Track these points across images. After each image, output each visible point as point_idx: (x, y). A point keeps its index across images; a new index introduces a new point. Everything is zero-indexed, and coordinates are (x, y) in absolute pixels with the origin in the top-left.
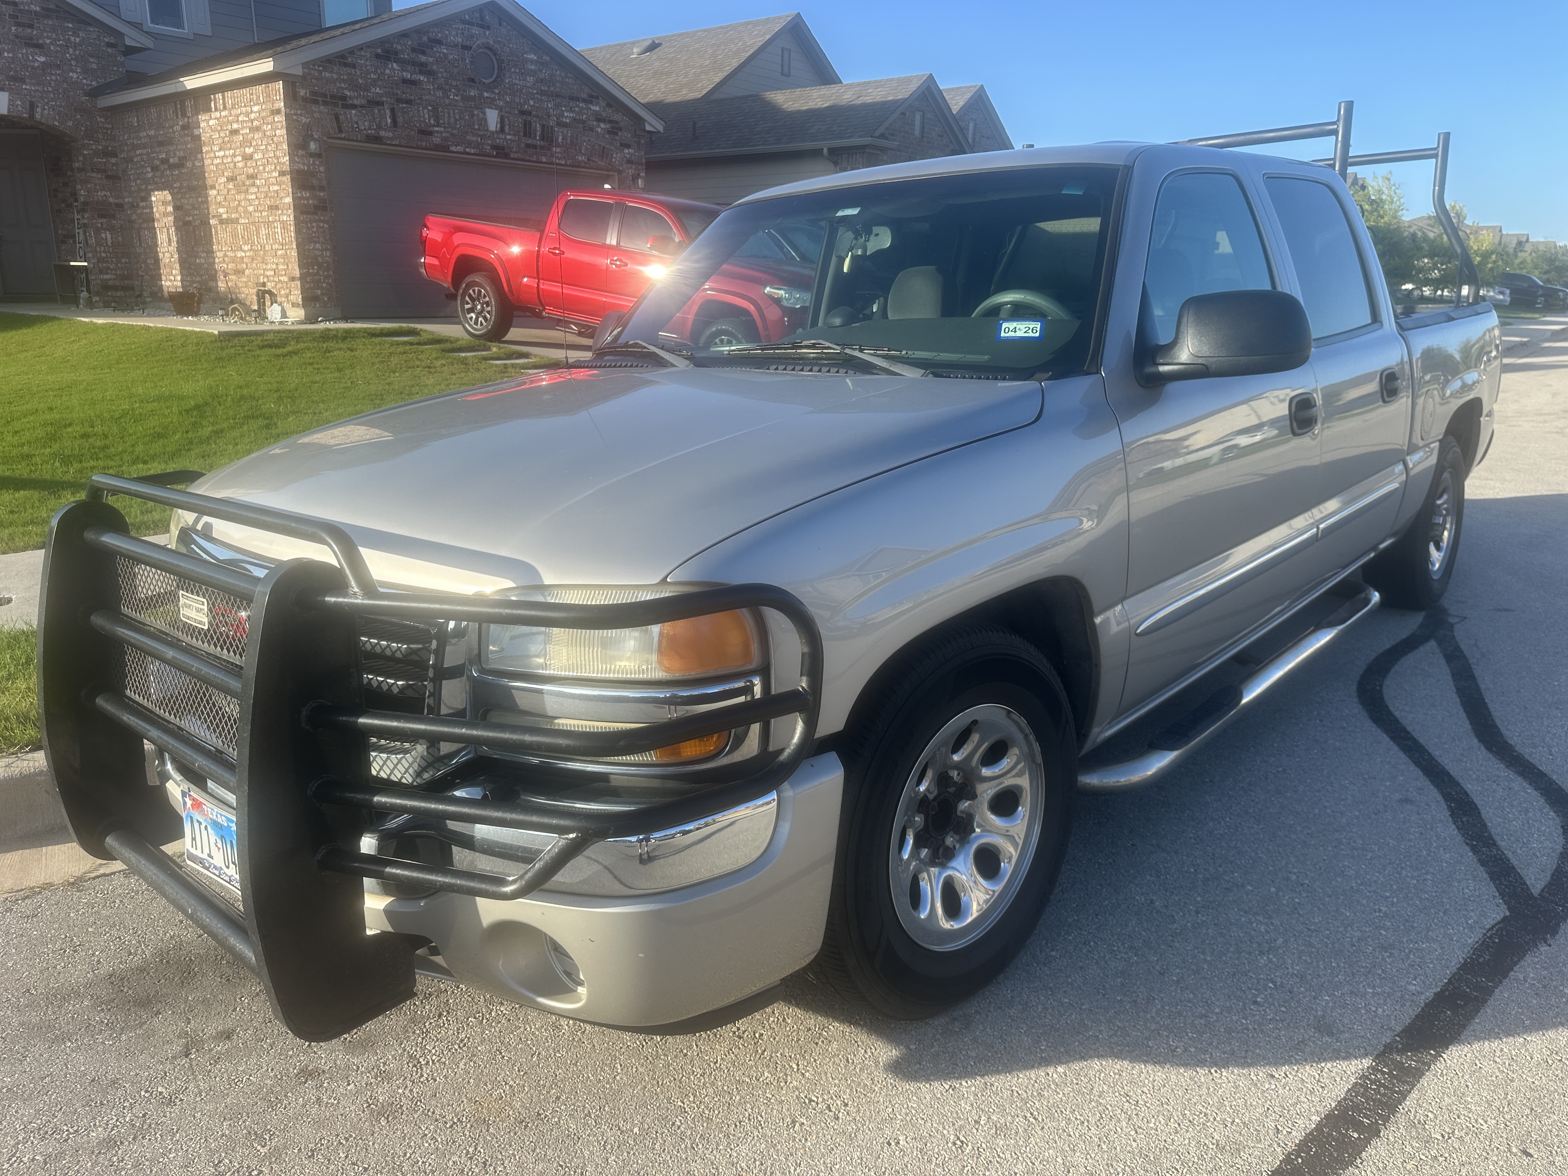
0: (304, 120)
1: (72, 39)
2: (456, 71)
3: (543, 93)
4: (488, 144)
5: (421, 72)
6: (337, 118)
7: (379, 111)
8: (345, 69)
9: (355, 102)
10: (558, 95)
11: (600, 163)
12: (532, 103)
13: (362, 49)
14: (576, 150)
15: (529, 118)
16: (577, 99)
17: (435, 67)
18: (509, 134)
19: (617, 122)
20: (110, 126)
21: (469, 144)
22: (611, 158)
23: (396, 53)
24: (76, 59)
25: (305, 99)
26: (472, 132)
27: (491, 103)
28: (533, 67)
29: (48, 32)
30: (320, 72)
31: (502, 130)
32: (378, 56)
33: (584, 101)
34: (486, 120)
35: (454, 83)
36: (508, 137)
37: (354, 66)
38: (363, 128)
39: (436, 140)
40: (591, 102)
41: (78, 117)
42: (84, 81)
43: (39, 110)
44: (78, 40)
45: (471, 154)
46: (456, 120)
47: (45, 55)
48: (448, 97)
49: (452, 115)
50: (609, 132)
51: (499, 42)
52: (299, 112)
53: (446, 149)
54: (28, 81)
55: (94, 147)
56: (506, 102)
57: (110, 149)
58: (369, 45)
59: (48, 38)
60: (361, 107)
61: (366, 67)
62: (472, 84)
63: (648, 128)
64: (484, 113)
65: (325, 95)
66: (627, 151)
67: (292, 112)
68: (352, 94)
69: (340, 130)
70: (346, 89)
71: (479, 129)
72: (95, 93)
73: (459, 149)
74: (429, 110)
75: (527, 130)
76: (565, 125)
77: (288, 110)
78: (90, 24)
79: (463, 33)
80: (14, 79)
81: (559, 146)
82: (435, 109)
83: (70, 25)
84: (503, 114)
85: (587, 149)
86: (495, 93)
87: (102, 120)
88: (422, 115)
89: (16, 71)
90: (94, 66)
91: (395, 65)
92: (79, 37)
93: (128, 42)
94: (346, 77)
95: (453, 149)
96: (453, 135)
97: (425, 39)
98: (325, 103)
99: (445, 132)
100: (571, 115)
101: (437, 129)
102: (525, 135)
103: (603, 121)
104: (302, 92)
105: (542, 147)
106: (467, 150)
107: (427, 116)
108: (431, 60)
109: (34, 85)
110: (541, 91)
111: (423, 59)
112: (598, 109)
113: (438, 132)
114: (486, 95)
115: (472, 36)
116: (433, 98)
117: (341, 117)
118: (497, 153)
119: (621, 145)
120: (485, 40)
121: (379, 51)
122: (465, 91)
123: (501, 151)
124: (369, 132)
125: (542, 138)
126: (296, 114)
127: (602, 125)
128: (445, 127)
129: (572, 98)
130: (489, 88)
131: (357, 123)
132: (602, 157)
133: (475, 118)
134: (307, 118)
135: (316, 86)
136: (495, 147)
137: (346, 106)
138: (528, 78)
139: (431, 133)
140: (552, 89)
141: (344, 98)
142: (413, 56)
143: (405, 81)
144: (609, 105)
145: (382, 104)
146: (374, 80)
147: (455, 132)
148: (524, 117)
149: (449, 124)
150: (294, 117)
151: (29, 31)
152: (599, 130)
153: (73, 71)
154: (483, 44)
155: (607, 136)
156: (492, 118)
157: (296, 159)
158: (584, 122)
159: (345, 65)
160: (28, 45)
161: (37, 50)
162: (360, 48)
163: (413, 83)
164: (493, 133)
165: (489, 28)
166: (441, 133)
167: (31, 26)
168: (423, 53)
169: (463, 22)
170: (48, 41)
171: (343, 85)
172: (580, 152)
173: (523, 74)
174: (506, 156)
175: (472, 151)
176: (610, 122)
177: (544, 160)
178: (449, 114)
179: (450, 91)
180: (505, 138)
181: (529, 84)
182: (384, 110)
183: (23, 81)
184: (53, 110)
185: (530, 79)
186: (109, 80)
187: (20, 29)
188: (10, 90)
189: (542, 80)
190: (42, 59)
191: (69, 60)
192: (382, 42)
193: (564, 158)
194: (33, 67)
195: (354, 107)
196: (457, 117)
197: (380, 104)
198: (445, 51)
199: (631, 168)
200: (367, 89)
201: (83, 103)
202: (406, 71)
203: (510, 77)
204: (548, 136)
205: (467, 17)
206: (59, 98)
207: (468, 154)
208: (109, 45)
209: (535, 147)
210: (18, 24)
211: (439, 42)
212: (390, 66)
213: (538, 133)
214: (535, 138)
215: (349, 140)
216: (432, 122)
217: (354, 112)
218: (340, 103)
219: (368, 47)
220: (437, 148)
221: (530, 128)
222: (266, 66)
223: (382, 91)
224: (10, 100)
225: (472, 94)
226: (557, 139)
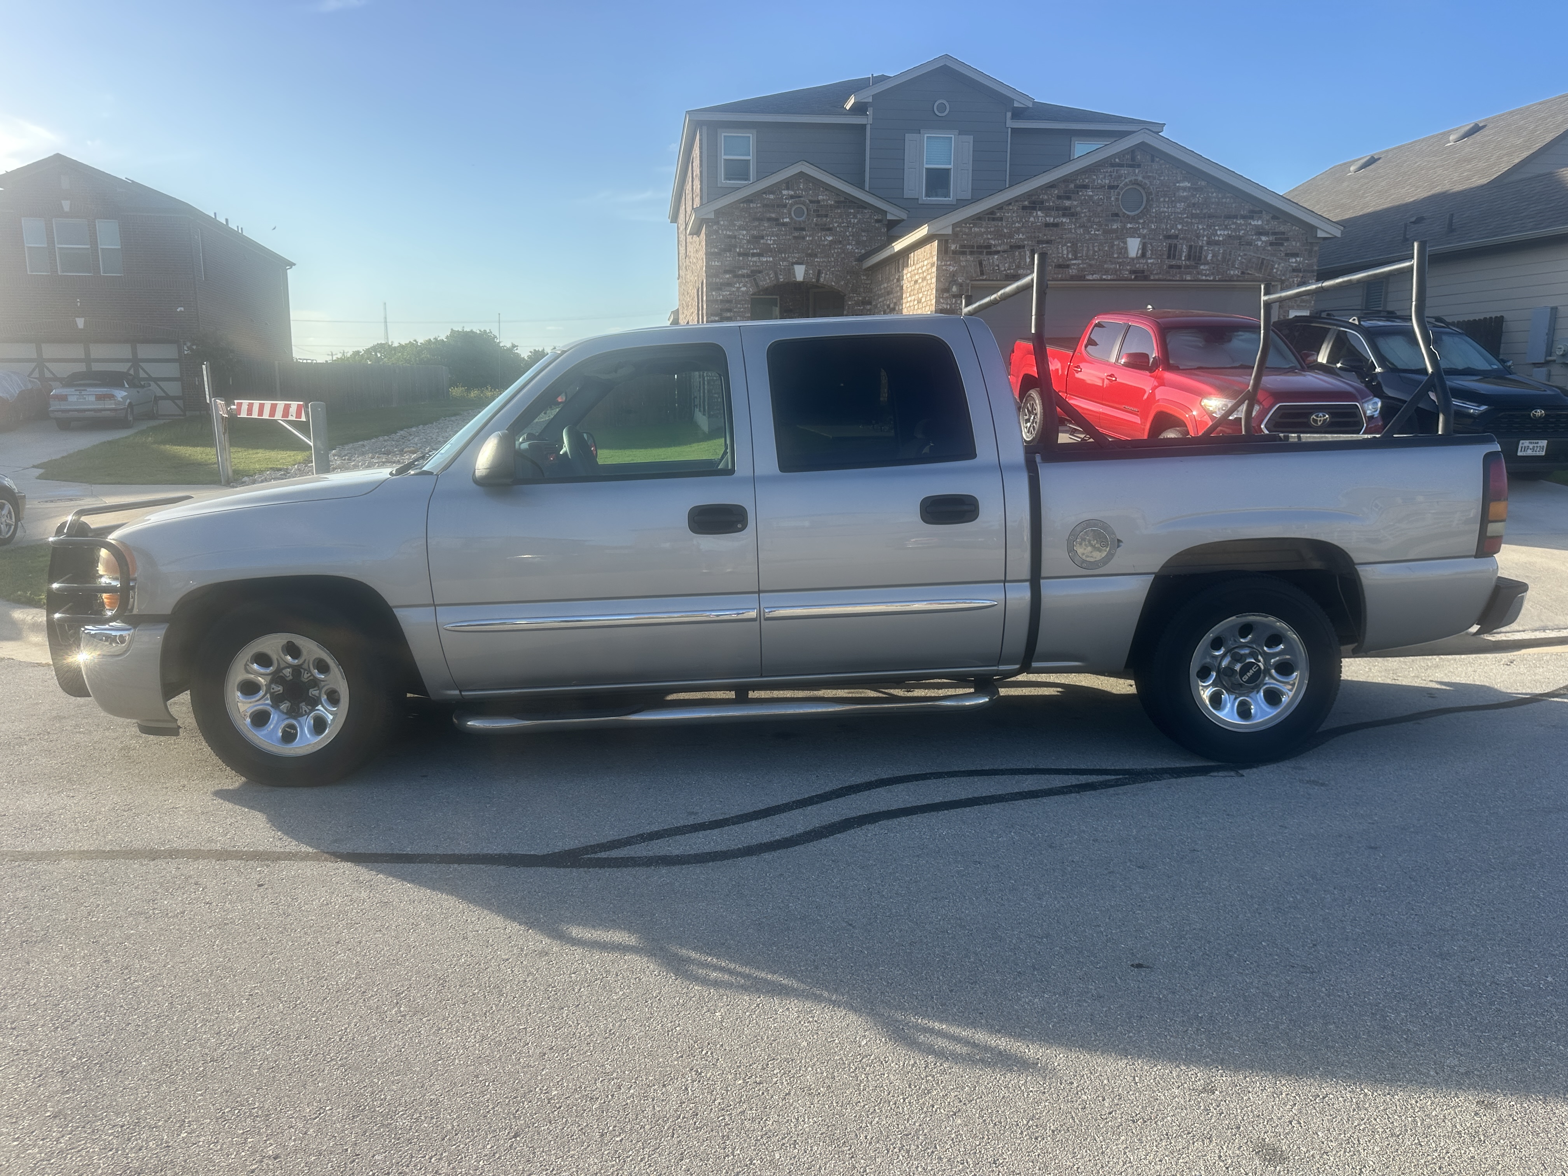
0: (952, 269)
1: (852, 220)
2: (1099, 209)
3: (1193, 216)
4: (1127, 270)
5: (1064, 215)
6: (981, 264)
7: (1020, 253)
8: (993, 223)
9: (999, 248)
10: (1210, 216)
11: (1257, 275)
12: (1179, 227)
13: (1010, 204)
14: (1228, 265)
15: (1175, 241)
16: (1236, 217)
17: (1078, 209)
18: (1150, 258)
19: (1283, 233)
20: (869, 282)
21: (1107, 272)
22: (1272, 269)
23: (1042, 203)
24: (853, 236)
25: (954, 252)
26: (1110, 261)
27: (1134, 233)
28: (1185, 194)
29: (836, 218)
30: (971, 228)
31: (1143, 255)
32: (1024, 208)
33: (1244, 217)
34: (1126, 248)
35: (1097, 220)
36: (1149, 261)
37: (1001, 219)
38: (1003, 269)
39: (1073, 271)
40: (1252, 218)
41: (849, 277)
42: (856, 251)
43: (823, 275)
44: (856, 221)
45: (1108, 280)
46: (1095, 252)
47: (833, 235)
48: (1089, 233)
49: (1091, 248)
50: (1271, 244)
51: (1149, 177)
52: (948, 263)
53: (1082, 278)
54: (819, 255)
55: (856, 299)
56: (1151, 230)
57: (867, 299)
58: (1016, 199)
59: (836, 222)
60: (1003, 252)
61: (1012, 218)
62: (1115, 218)
63: (1320, 234)
64: (1125, 243)
65: (973, 247)
66: (1294, 260)
67: (943, 264)
68: (996, 242)
69: (982, 274)
70: (992, 239)
71: (1118, 258)
72: (862, 258)
73: (1095, 277)
74: (1068, 247)
75: (1172, 252)
76: (1217, 243)
77: (939, 262)
78: (866, 208)
79: (1111, 176)
80: (810, 255)
81: (1208, 264)
82: (1074, 245)
83: (852, 211)
84: (1146, 240)
85: (1241, 263)
86: (1139, 223)
87: (865, 278)
88: (1060, 251)
89: (812, 250)
90: (865, 238)
91: (1039, 213)
92: (856, 218)
93: (889, 217)
94: (992, 229)
95: (1090, 277)
96: (1091, 265)
97: (1072, 186)
98: (972, 253)
99: (1082, 263)
100: (1226, 233)
101: (1074, 262)
102: (1169, 257)
103: (1266, 234)
104: (953, 247)
105: (1187, 267)
106: (1104, 277)
107: (1065, 252)
108: (1075, 203)
109: (823, 258)
110: (1192, 214)
111: (1067, 203)
112: (1260, 223)
113: (1074, 264)
114: (1129, 226)
115: (1120, 177)
116: (1074, 236)
117: (984, 263)
118: (1136, 277)
119: (1287, 255)
120: (1133, 178)
121: (1026, 203)
122: (1107, 225)
123: (1140, 275)
124: (1008, 272)
125: (1189, 257)
126: (945, 265)
127: (1264, 238)
128: (1083, 260)
129: (1228, 217)
130: (1133, 219)
131: (998, 266)
132: (1261, 268)
133: (1115, 248)
134: (954, 267)
135: (965, 240)
136: (1132, 272)
137: (989, 253)
138: (1178, 205)
139: (1068, 266)
140: (1205, 211)
141: (989, 246)
142: (1058, 202)
143: (1047, 225)
144: (1274, 218)
145: (1024, 247)
146: (1018, 228)
147: (1093, 262)
148: (1170, 241)
149: (1087, 256)
150: (944, 268)
151: (825, 219)
152: (1259, 243)
153: (849, 244)
154: (1130, 181)
155: (1269, 248)
156: (1134, 246)
157: (941, 300)
158: (1240, 238)
159: (994, 219)
160: (823, 230)
161: (828, 233)
162: (1009, 203)
163: (1056, 225)
164: (1133, 259)
165: (1139, 166)
166: (1079, 264)
167: (826, 216)
168: (1069, 198)
169: (1113, 165)
170: (836, 225)
171: (989, 236)
172: (1233, 266)
173: (1173, 201)
174: (1146, 278)
175: (1109, 277)
176: (1274, 234)
177: (1189, 278)
178: (1088, 247)
179: (1092, 227)
180: (1147, 262)
181: (1179, 210)
182: (1025, 252)
183: (816, 256)
184: (833, 274)
185: (1181, 206)
186: (873, 247)
187: (819, 219)
188: (807, 264)
189: (1194, 204)
190: (830, 238)
191: (848, 237)
192: (1029, 195)
193: (1213, 274)
194: (824, 245)
195: (997, 252)
196: (1096, 249)
197: (1020, 247)
198: (1091, 193)
199: (1297, 277)
200: (1011, 237)
201: (853, 267)
202: (1050, 216)
203: (1157, 206)
204: (1195, 256)
205: (1117, 160)
206: (838, 265)
207: (1105, 280)
208: (877, 221)
209: (1179, 267)
210: (818, 216)
211: (1086, 187)
212: (1035, 214)
213: (1184, 254)
214: (1180, 259)
215: (989, 280)
216: (1070, 256)
217: (996, 257)
218: (985, 251)
219: (1017, 201)
220: (1073, 278)
221: (1175, 250)
222: (923, 231)
223: (1024, 236)
224: (806, 270)
225: (1115, 227)
226: (1206, 257)
